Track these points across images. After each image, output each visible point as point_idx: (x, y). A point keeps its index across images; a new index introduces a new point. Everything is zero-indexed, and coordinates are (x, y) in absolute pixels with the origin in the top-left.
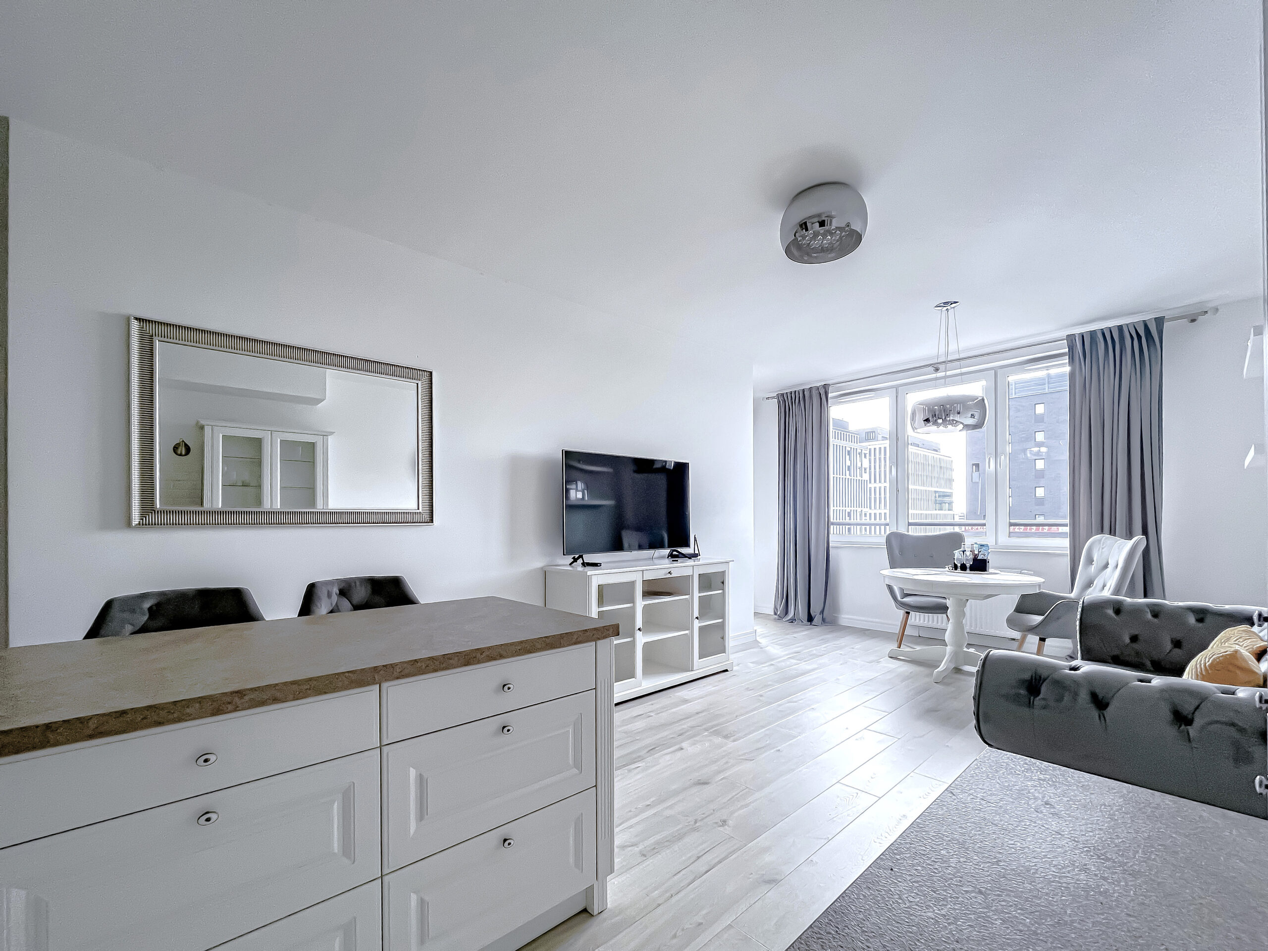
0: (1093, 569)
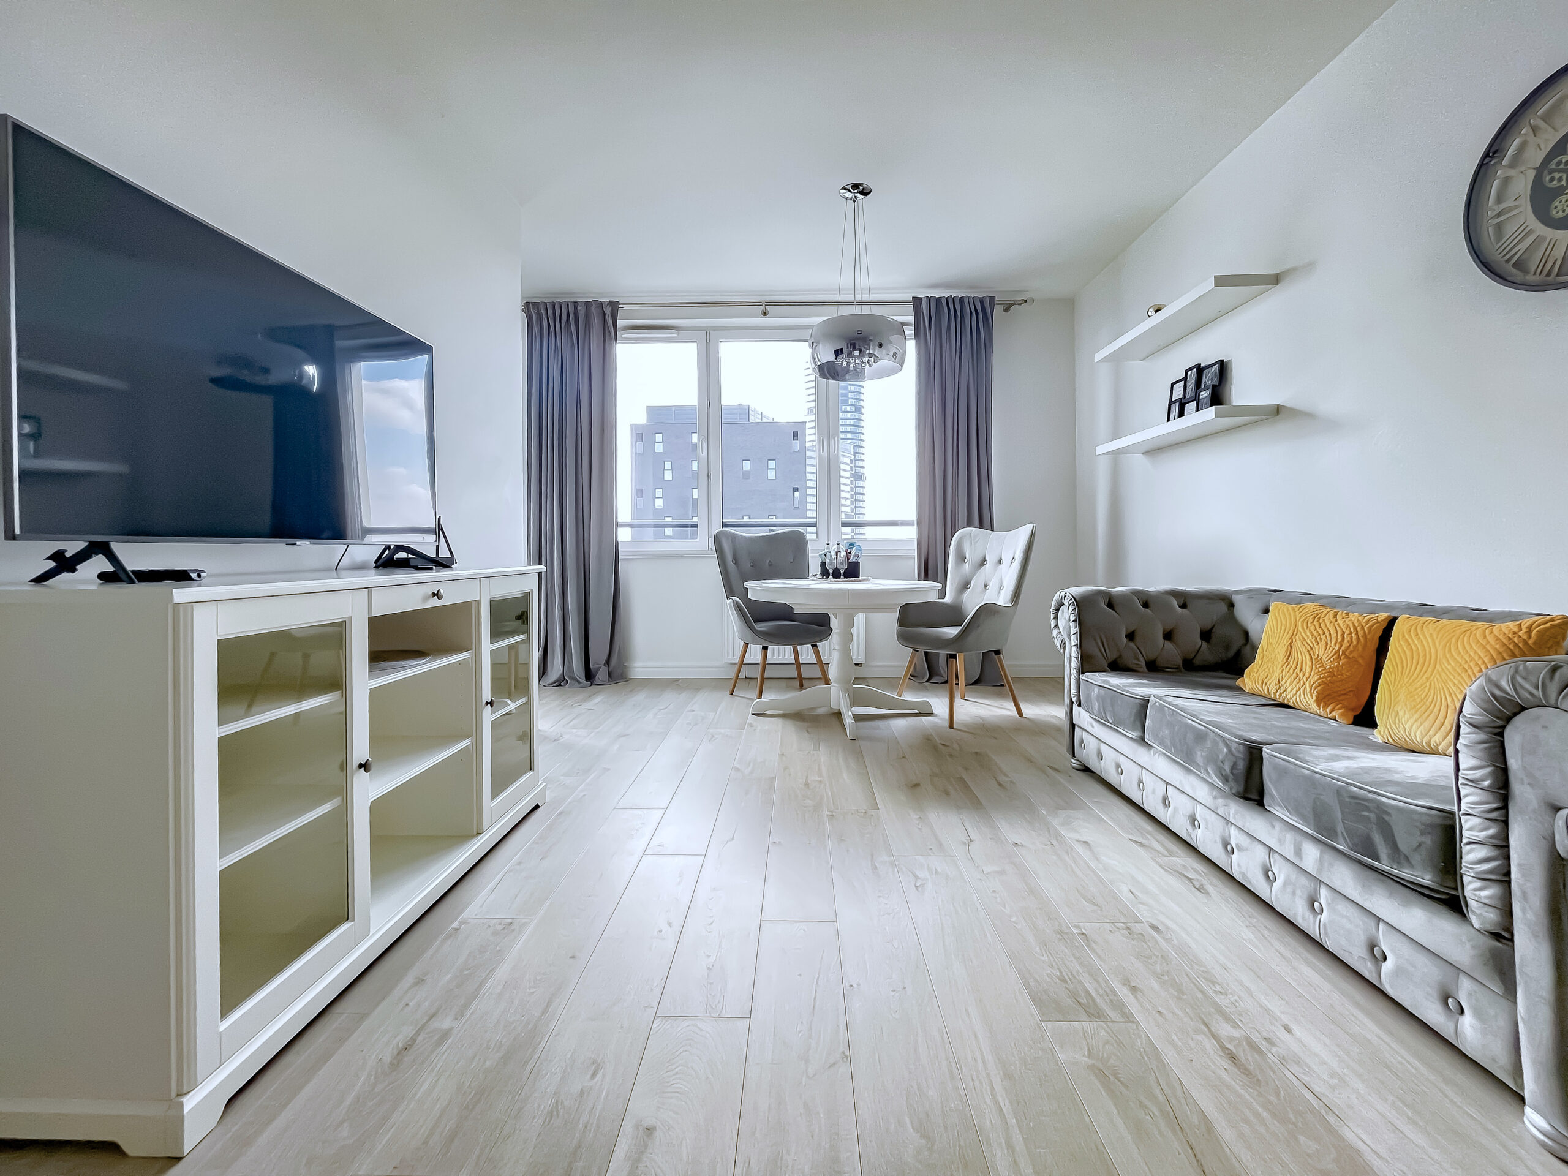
0: (967, 567)
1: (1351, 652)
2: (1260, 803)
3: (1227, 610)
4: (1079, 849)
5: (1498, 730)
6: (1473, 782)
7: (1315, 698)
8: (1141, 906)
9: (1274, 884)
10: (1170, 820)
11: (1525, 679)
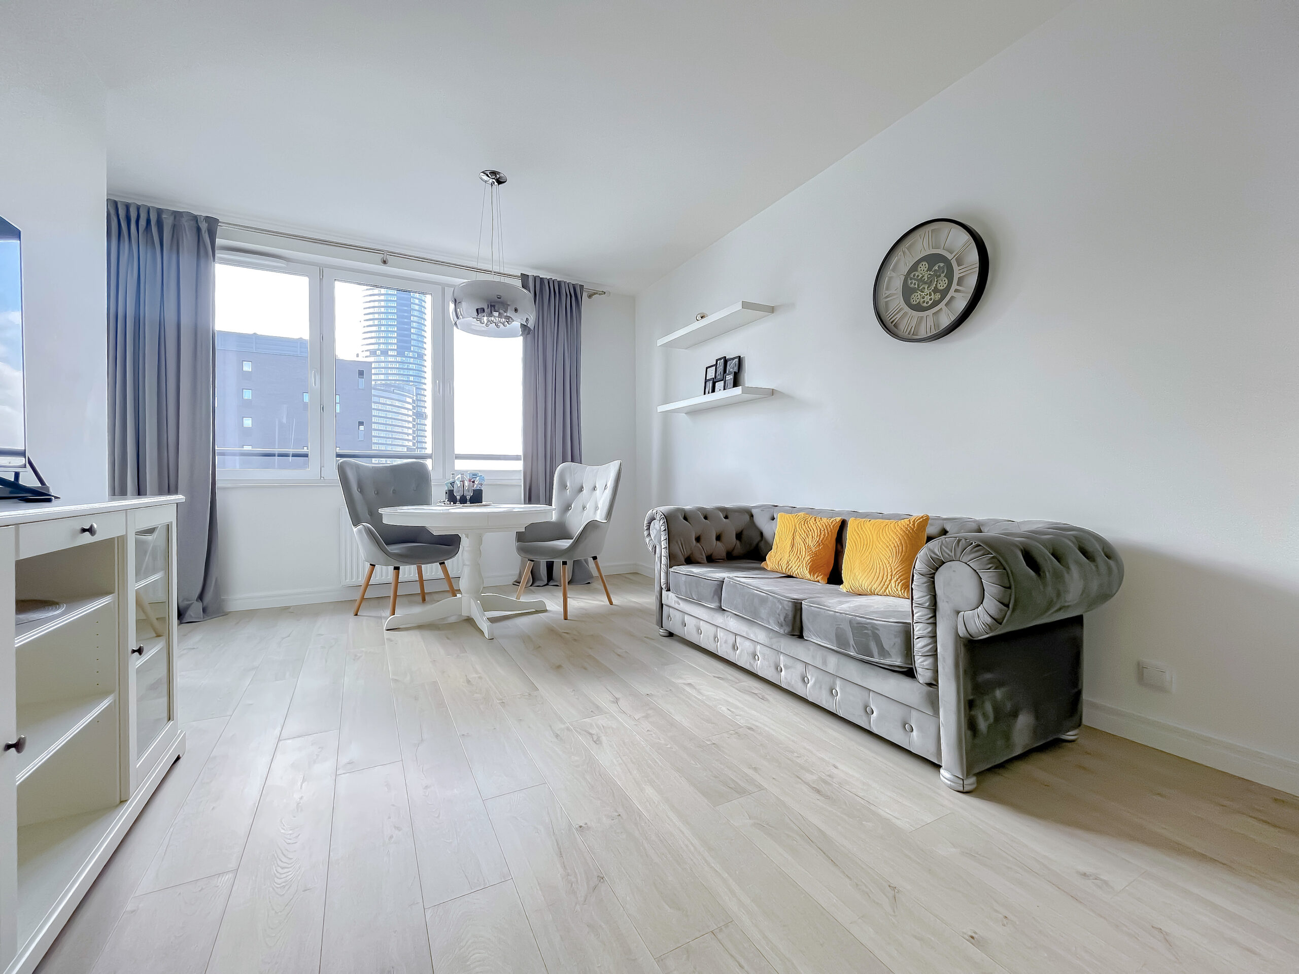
0: (568, 493)
1: (825, 541)
2: (801, 636)
3: (749, 519)
4: (688, 689)
5: (932, 576)
6: (920, 605)
7: (808, 570)
8: (737, 717)
9: (808, 685)
10: (738, 658)
11: (946, 547)
